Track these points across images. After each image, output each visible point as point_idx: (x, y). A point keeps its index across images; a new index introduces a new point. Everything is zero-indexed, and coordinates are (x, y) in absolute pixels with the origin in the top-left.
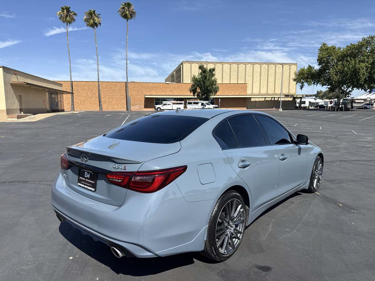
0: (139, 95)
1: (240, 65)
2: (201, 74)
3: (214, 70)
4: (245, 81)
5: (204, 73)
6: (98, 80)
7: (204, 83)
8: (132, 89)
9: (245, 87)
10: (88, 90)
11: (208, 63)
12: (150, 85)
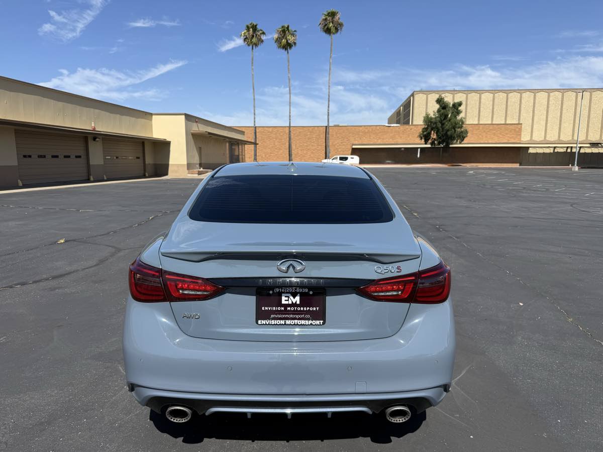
0: (344, 145)
1: (510, 95)
2: (439, 111)
3: (460, 104)
4: (519, 119)
5: (444, 110)
6: (290, 124)
7: (443, 124)
8: (335, 136)
9: (517, 130)
10: (276, 139)
11: (456, 92)
12: (361, 129)
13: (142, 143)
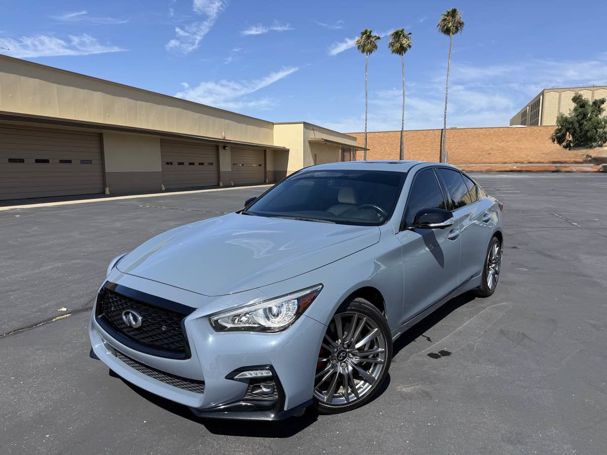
2: (575, 110)
3: (603, 102)
5: (583, 109)
6: (403, 128)
7: (581, 125)
8: (451, 139)
10: (387, 144)
11: (596, 88)
12: (481, 131)
13: (264, 151)
